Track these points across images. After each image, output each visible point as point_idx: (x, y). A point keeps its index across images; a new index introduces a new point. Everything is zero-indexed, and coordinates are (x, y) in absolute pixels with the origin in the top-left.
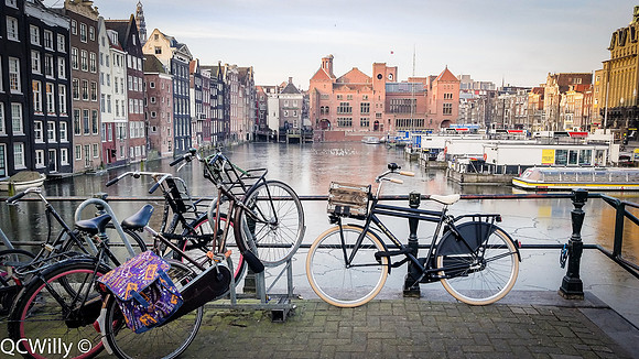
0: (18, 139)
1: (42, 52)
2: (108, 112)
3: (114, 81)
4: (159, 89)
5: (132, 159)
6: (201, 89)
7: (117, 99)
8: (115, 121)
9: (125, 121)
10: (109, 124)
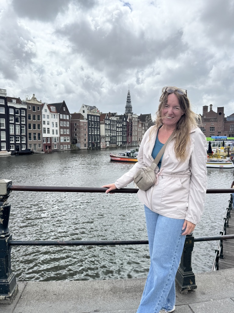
0: (3, 141)
1: (14, 116)
2: (48, 133)
3: (51, 123)
4: (80, 125)
5: (62, 149)
6: (109, 124)
7: (53, 129)
8: (51, 136)
9: (58, 136)
10: (48, 137)
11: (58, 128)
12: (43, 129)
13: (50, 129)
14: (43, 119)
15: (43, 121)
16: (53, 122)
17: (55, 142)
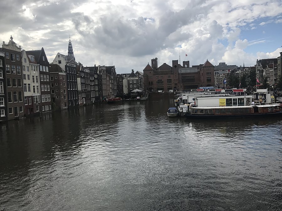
2: (29, 91)
3: (32, 78)
4: (59, 79)
5: (44, 112)
6: (84, 78)
7: (34, 85)
8: (33, 95)
9: (39, 95)
10: (30, 97)
11: (38, 84)
12: (24, 86)
13: (31, 86)
14: (23, 72)
15: (24, 75)
16: (33, 75)
17: (37, 102)
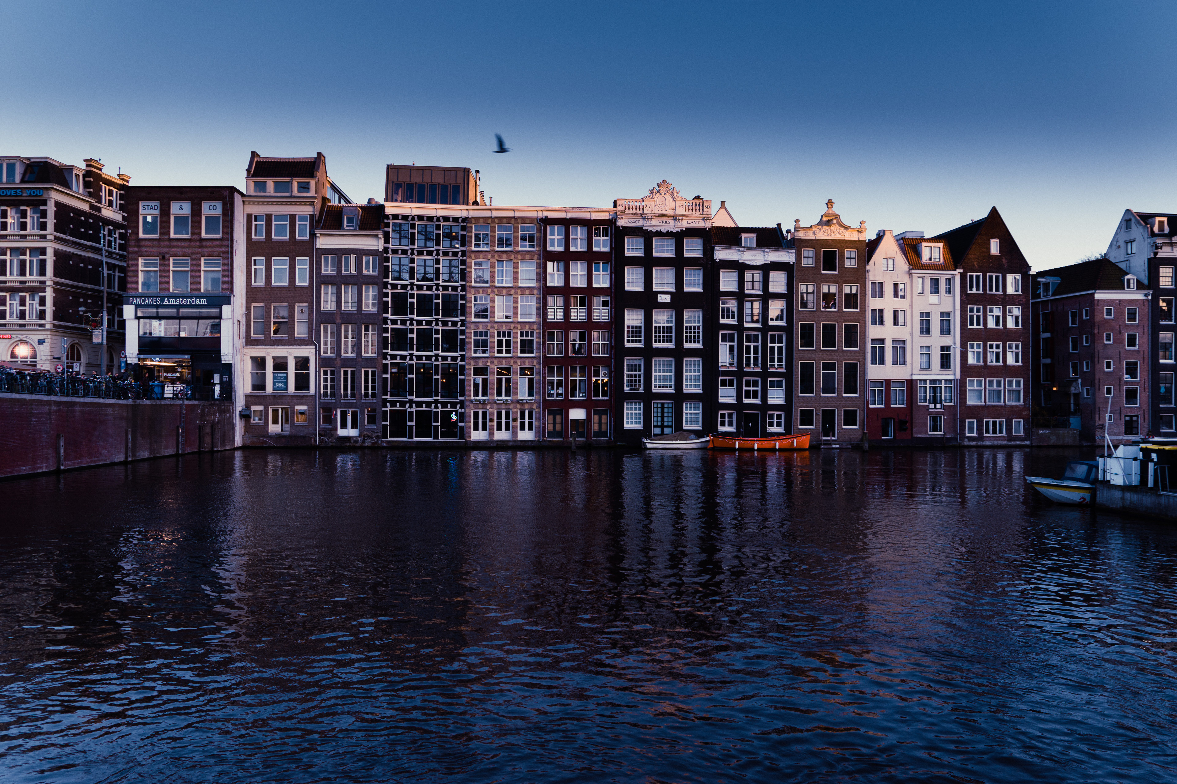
0: (692, 397)
1: (740, 297)
2: (895, 363)
3: (917, 319)
4: (1097, 319)
5: (971, 439)
7: (926, 344)
8: (915, 377)
9: (951, 377)
10: (901, 382)
11: (954, 340)
12: (869, 346)
13: (908, 346)
14: (873, 303)
15: (874, 311)
16: (925, 309)
17: (935, 403)
